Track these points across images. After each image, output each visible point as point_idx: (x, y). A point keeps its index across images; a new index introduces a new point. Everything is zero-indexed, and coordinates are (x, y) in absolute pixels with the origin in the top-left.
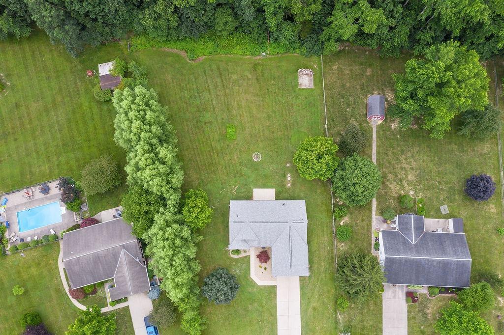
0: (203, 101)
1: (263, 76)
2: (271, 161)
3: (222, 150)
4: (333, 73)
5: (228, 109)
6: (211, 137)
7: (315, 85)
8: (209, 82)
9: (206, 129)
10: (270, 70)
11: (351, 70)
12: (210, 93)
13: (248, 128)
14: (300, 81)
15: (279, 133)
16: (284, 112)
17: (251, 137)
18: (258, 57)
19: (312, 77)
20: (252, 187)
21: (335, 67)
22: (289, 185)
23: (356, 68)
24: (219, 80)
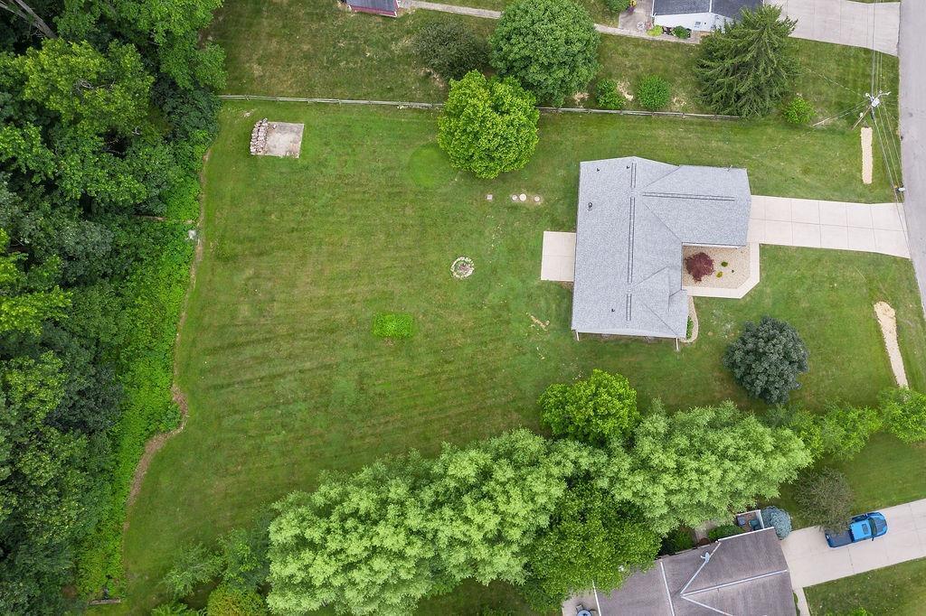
0: (301, 394)
1: (252, 240)
2: (475, 236)
3: (436, 352)
4: (272, 76)
5: (332, 331)
6: (402, 376)
7: (295, 120)
8: (248, 376)
9: (378, 389)
10: (239, 221)
11: (270, 36)
12: (282, 376)
13: (387, 285)
14: (280, 152)
15: (409, 211)
16: (357, 197)
17: (410, 278)
18: (199, 248)
19: (275, 124)
20: (536, 283)
21: (257, 70)
22: (537, 199)
23: (265, 24)
24: (248, 351)
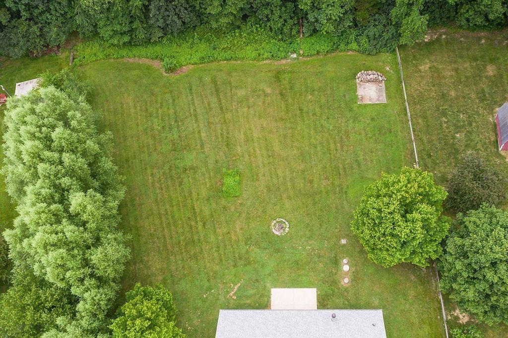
0: (183, 134)
1: (291, 88)
2: (308, 233)
4: (422, 77)
5: (228, 145)
6: (194, 195)
7: (389, 97)
8: (197, 103)
9: (185, 180)
10: (305, 79)
11: (456, 70)
12: (197, 121)
13: (264, 175)
14: (360, 92)
15: (324, 183)
16: (332, 146)
17: (269, 190)
19: (383, 84)
20: (268, 285)
21: (425, 67)
22: (346, 280)
23: (466, 65)
24: (214, 100)
